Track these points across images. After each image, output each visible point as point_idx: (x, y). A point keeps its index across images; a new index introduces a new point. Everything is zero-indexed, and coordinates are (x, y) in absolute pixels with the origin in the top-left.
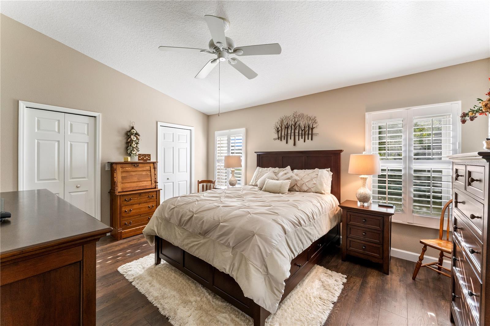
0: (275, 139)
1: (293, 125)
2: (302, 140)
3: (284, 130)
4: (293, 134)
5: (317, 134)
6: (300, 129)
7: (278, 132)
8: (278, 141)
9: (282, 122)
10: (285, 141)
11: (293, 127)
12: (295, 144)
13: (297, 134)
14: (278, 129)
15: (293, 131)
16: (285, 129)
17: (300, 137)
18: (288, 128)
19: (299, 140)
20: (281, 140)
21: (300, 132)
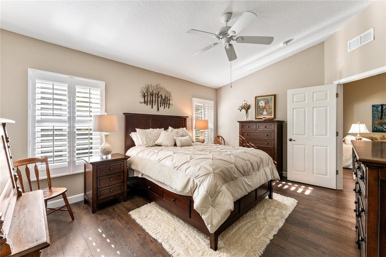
0: (141, 103)
1: (157, 94)
2: (162, 107)
3: (149, 96)
4: (156, 101)
5: (172, 105)
6: (162, 99)
7: (144, 96)
8: (144, 105)
9: (148, 89)
10: (150, 106)
11: (156, 95)
12: (158, 110)
13: (159, 102)
14: (144, 94)
15: (156, 99)
16: (151, 96)
17: (162, 105)
18: (152, 95)
19: (160, 107)
20: (147, 105)
21: (162, 101)
